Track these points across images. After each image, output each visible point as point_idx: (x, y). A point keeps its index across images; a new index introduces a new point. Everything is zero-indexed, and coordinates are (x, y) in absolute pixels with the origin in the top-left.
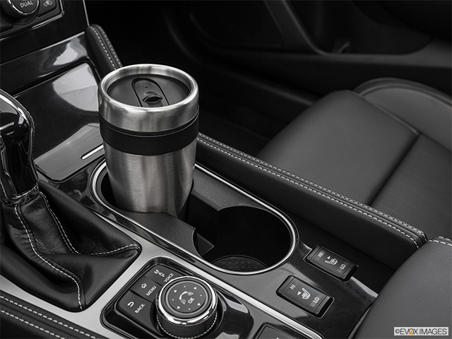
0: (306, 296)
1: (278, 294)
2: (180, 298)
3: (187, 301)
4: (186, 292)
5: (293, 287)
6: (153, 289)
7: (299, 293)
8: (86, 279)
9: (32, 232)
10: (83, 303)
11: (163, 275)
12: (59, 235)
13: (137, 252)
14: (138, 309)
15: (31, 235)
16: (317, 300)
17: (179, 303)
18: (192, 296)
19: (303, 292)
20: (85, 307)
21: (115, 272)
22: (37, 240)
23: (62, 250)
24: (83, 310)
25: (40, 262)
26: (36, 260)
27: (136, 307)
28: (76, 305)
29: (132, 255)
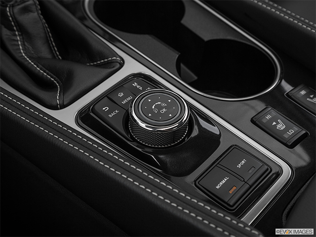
0: (281, 126)
1: (253, 121)
2: (153, 107)
3: (159, 111)
4: (159, 103)
5: (268, 117)
6: (129, 99)
7: (274, 123)
8: (67, 81)
9: (22, 35)
10: (61, 102)
11: (141, 88)
12: (47, 41)
13: (118, 66)
14: (112, 115)
15: (21, 37)
16: (291, 132)
17: (152, 111)
18: (165, 107)
19: (278, 123)
20: (63, 106)
21: (96, 80)
22: (26, 43)
23: (49, 56)
24: (61, 109)
25: (26, 63)
26: (23, 61)
27: (110, 112)
28: (54, 104)
29: (114, 67)
